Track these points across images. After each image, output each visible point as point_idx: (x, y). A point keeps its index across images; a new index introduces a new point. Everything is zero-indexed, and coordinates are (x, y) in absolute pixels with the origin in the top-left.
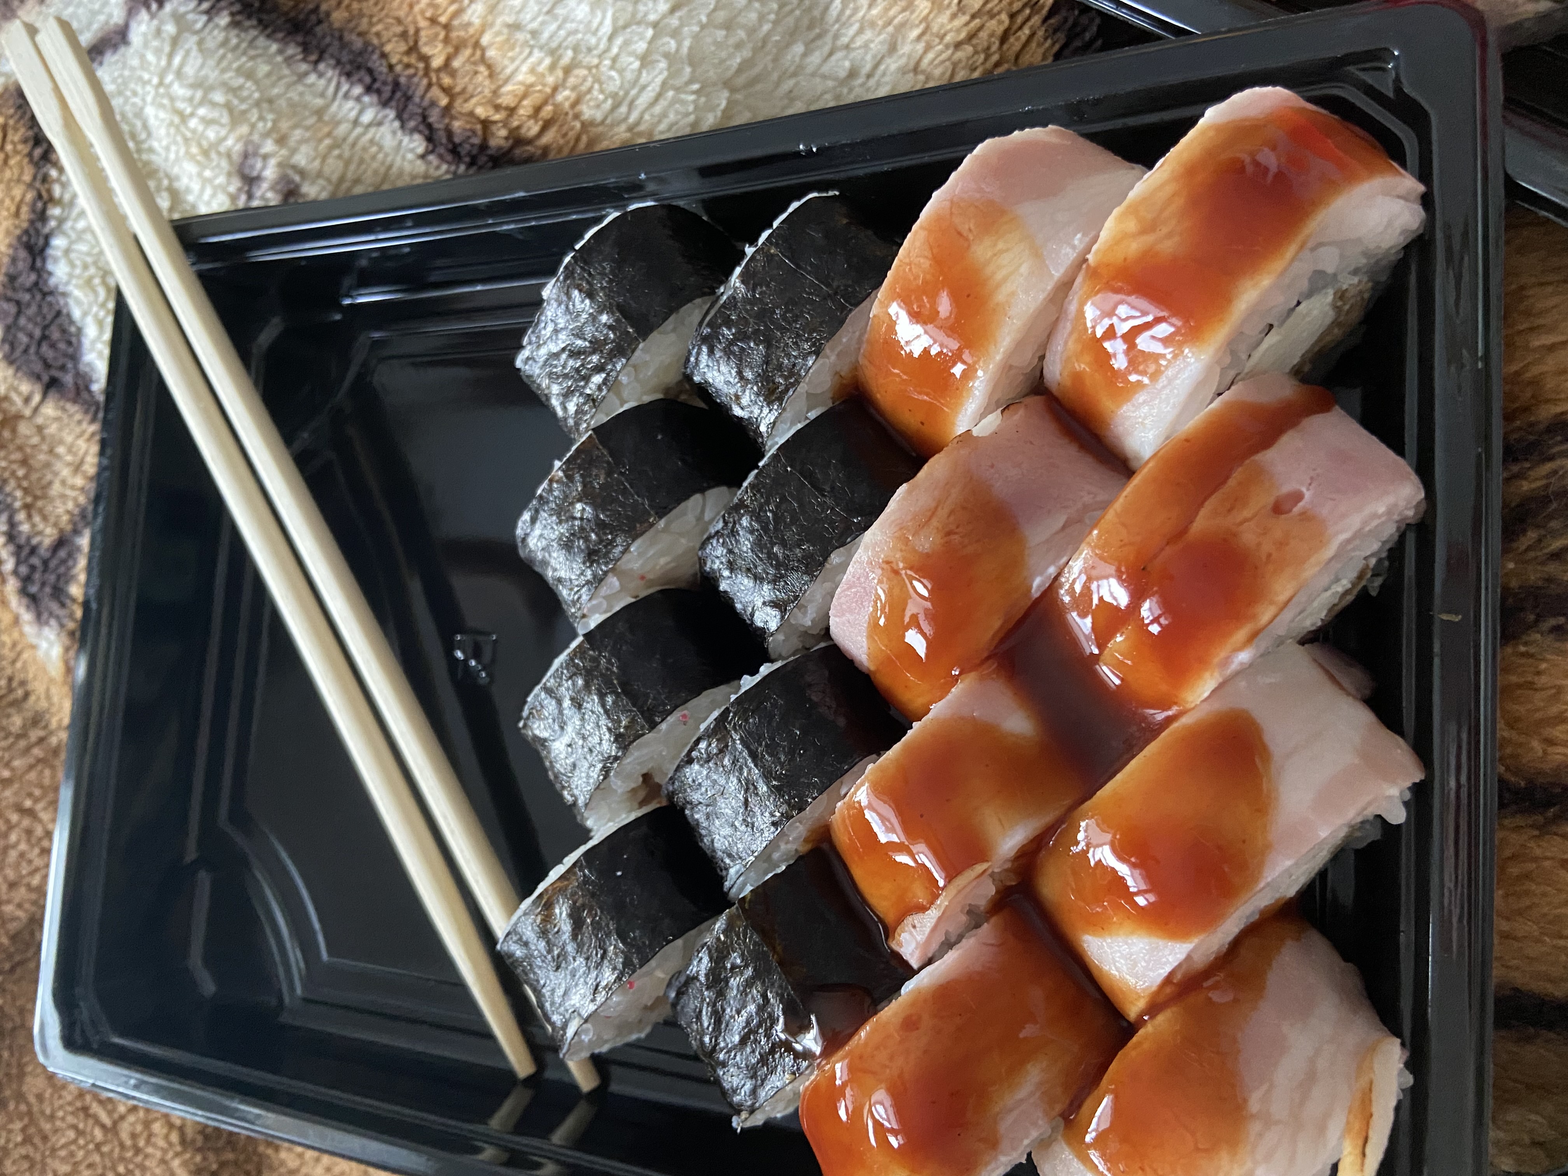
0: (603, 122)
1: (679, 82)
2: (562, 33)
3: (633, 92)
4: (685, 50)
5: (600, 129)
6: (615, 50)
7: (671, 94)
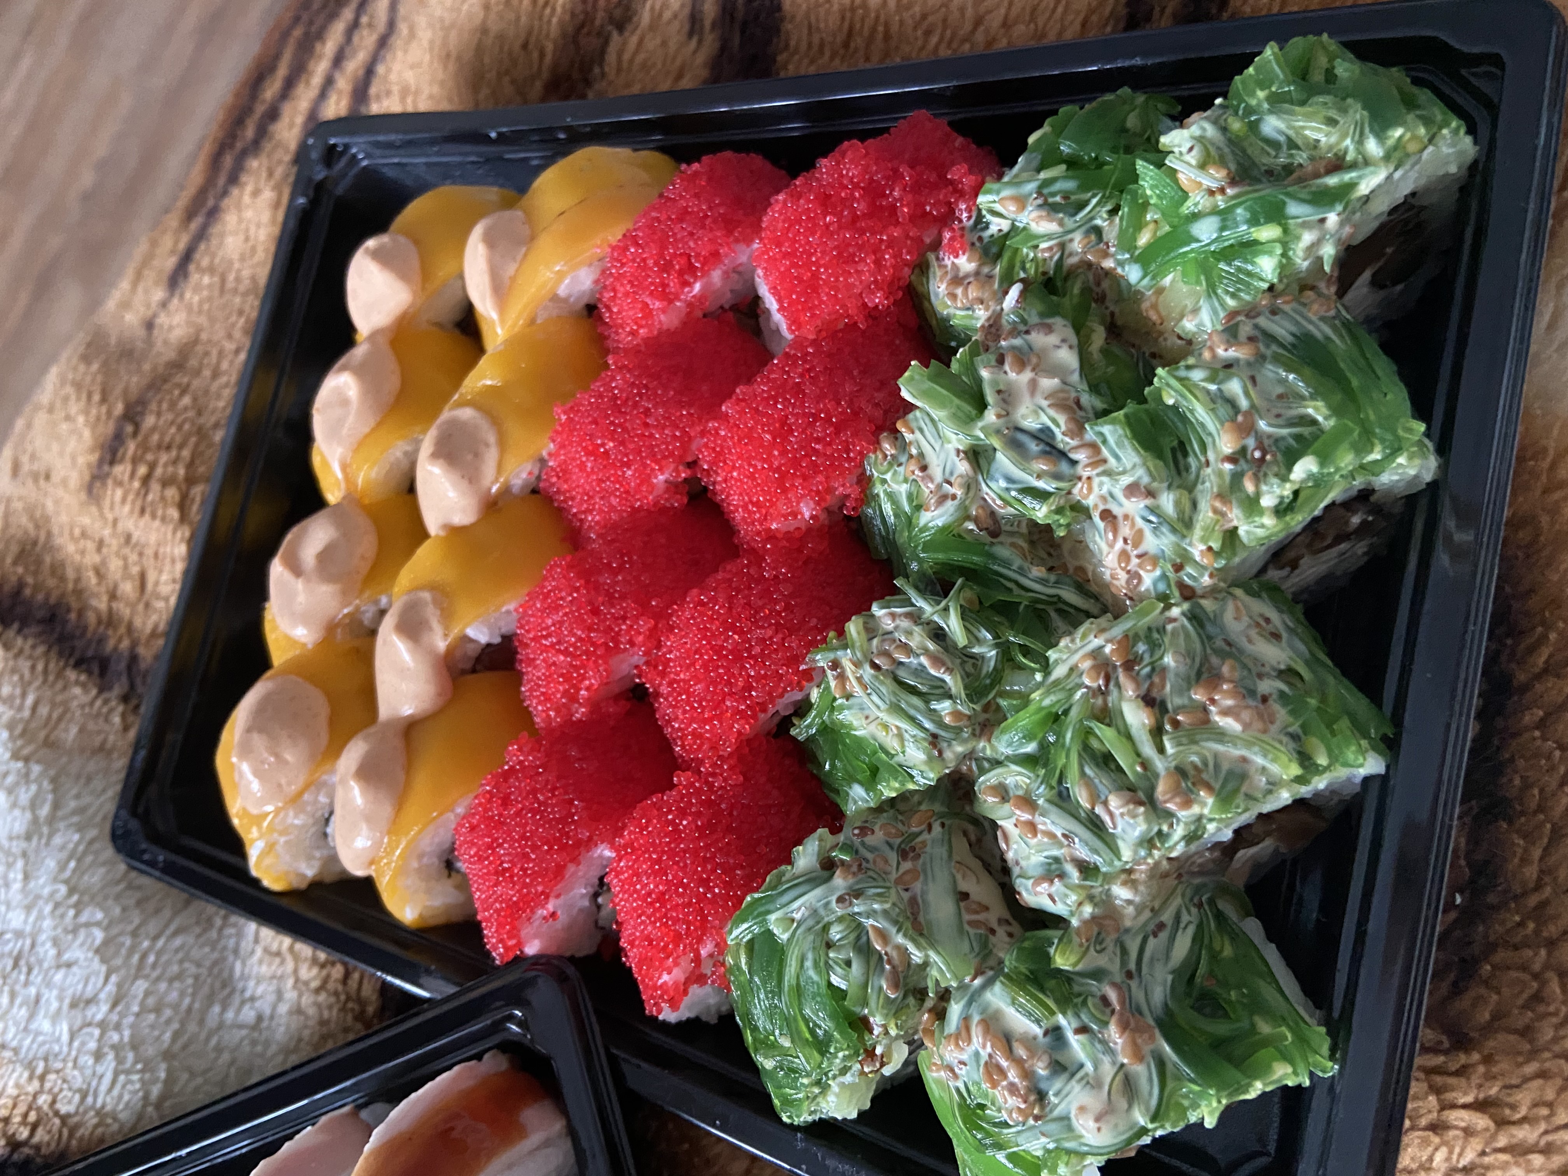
0: (77, 1113)
1: (128, 1065)
2: (35, 1046)
3: (94, 1083)
4: (126, 1039)
5: (76, 1119)
6: (74, 1053)
7: (122, 1078)
